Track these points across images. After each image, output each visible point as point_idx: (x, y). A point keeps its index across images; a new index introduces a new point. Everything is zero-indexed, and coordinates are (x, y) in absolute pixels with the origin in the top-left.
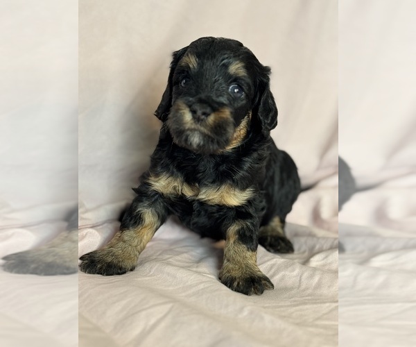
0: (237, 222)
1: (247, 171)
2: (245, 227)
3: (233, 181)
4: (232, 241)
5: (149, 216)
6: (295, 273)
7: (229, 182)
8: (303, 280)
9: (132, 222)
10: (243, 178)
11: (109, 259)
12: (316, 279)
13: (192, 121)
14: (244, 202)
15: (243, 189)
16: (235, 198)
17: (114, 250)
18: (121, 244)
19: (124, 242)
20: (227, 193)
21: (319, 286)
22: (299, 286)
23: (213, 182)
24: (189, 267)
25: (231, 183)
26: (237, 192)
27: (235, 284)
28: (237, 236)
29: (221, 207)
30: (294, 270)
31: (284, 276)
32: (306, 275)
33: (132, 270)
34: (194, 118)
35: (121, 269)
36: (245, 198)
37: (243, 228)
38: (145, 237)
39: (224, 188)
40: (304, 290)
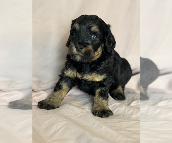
0: (99, 88)
1: (103, 67)
2: (102, 90)
3: (97, 71)
4: (97, 96)
5: (65, 86)
6: (123, 109)
7: (95, 72)
8: (126, 112)
9: (58, 89)
10: (101, 70)
11: (49, 103)
12: (131, 111)
13: (76, 51)
14: (102, 80)
15: (101, 75)
16: (98, 78)
17: (51, 99)
18: (53, 97)
19: (55, 96)
20: (95, 76)
21: (132, 114)
22: (124, 114)
23: (89, 72)
24: (81, 106)
25: (96, 72)
26: (99, 76)
27: (97, 113)
28: (99, 94)
29: (93, 82)
30: (122, 108)
31: (118, 110)
32: (127, 109)
33: (58, 107)
34: (77, 50)
35: (53, 107)
36: (102, 78)
37: (101, 91)
38: (63, 94)
39: (94, 74)
40: (125, 116)
